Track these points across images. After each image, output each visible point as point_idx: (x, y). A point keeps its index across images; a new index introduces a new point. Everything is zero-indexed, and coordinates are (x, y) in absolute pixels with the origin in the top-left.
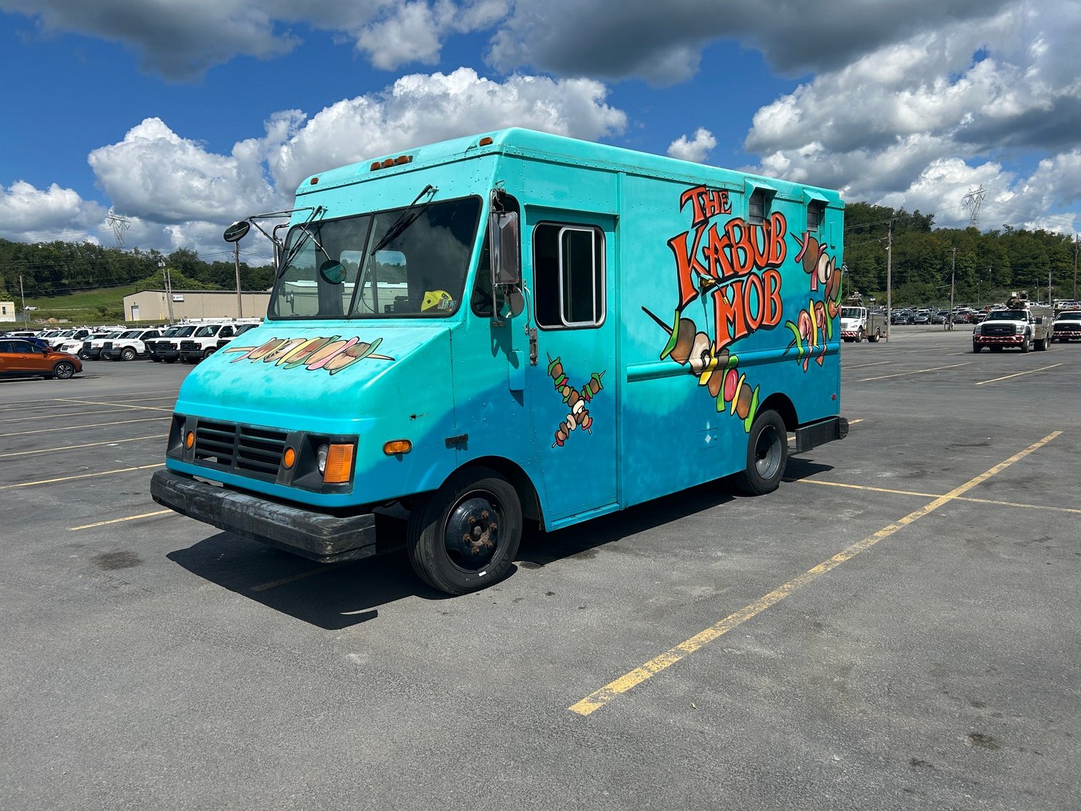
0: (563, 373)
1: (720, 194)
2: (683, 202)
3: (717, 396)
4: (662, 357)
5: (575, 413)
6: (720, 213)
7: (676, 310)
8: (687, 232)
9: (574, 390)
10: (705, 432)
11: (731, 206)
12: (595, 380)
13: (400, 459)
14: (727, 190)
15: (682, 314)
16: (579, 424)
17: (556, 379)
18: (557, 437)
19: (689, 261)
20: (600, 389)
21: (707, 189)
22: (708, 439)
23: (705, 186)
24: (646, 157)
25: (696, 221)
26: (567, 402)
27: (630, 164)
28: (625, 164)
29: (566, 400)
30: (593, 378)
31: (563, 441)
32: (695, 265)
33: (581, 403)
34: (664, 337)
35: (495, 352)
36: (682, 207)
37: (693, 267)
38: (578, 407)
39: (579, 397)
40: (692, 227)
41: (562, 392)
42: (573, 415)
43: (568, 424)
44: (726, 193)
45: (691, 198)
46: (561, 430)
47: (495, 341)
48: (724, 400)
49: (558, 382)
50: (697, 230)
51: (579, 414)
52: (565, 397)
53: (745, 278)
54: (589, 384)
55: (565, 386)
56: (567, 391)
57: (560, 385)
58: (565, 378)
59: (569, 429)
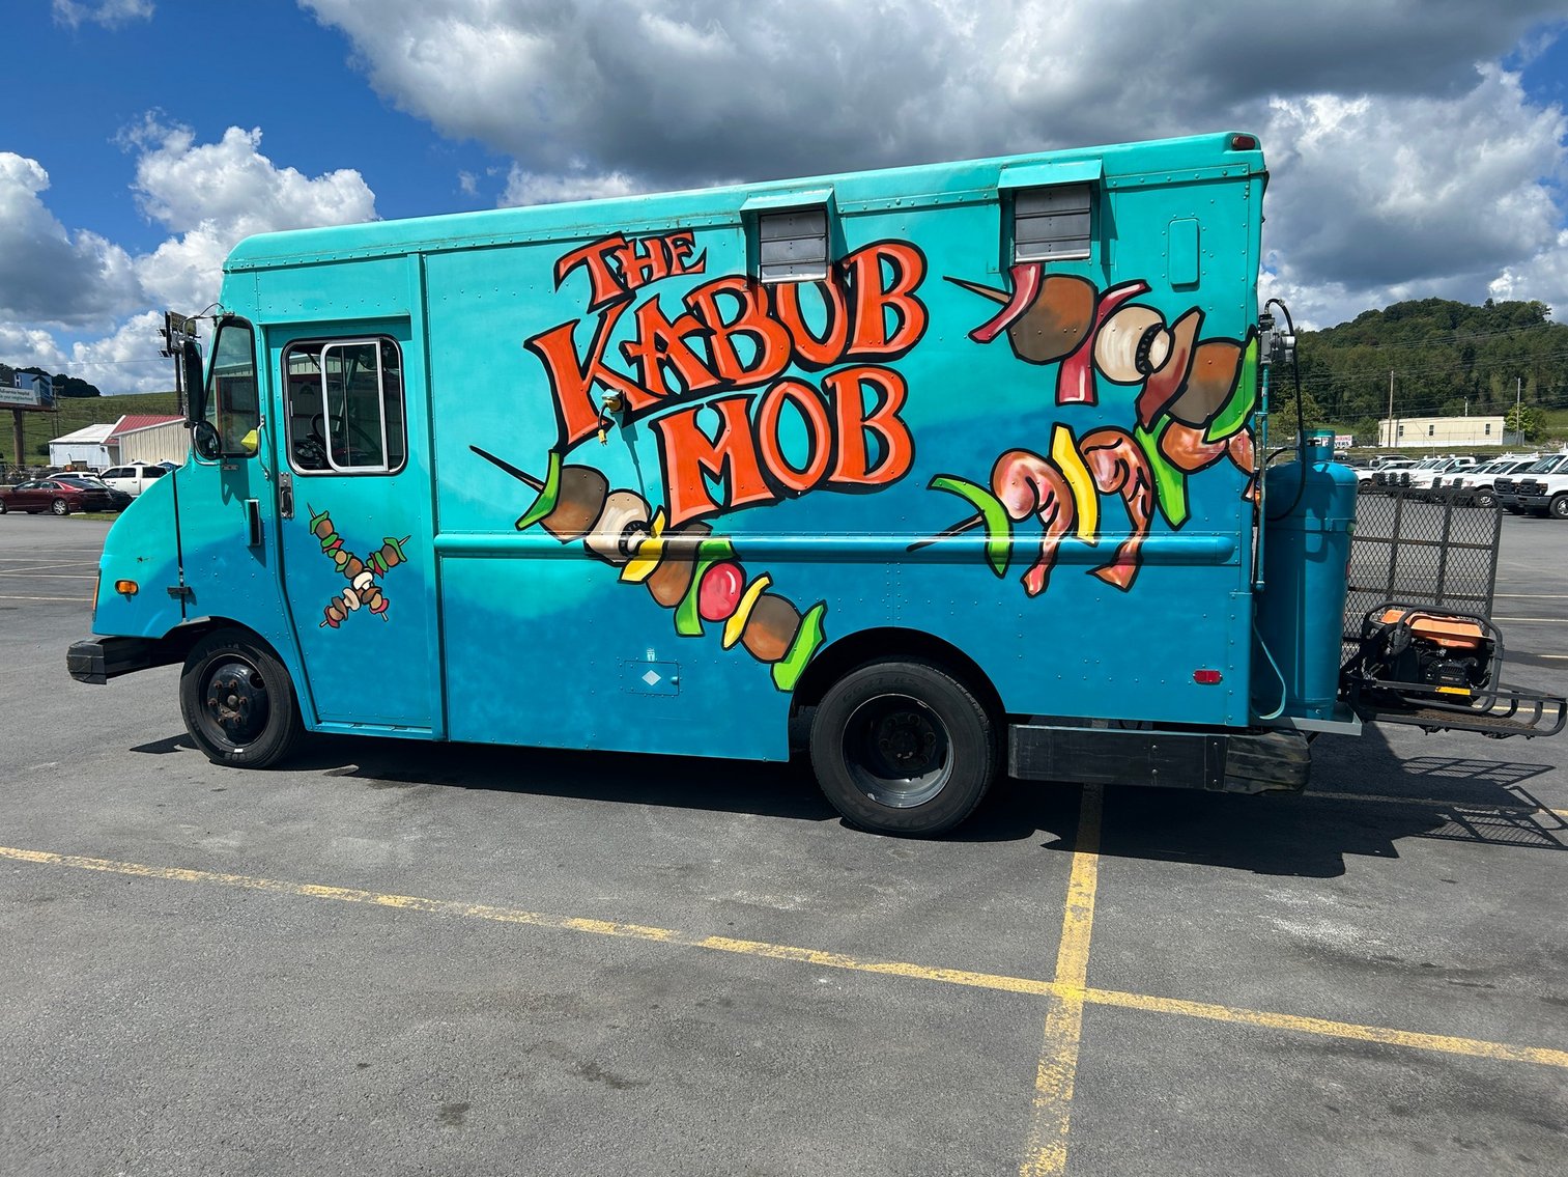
0: (333, 533)
1: (668, 241)
2: (562, 273)
3: (677, 606)
4: (521, 525)
5: (357, 586)
6: (669, 275)
7: (550, 452)
8: (577, 322)
9: (353, 557)
10: (645, 666)
11: (703, 257)
12: (387, 548)
13: (129, 599)
14: (690, 230)
15: (565, 458)
16: (365, 604)
17: (323, 540)
18: (327, 614)
19: (583, 371)
20: (400, 560)
21: (627, 239)
22: (652, 678)
23: (619, 235)
24: (472, 220)
25: (600, 299)
26: (344, 571)
27: (431, 237)
28: (422, 239)
29: (341, 568)
30: (386, 544)
31: (338, 622)
32: (599, 375)
33: (367, 576)
34: (524, 495)
35: (226, 499)
36: (558, 281)
37: (595, 379)
38: (363, 580)
39: (364, 567)
40: (589, 312)
41: (334, 557)
42: (354, 589)
43: (346, 601)
44: (688, 236)
45: (584, 261)
46: (334, 606)
47: (227, 487)
48: (700, 616)
49: (326, 543)
50: (603, 317)
51: (365, 591)
52: (338, 564)
53: (760, 391)
54: (380, 552)
55: (339, 550)
56: (341, 557)
57: (329, 548)
58: (337, 539)
59: (347, 608)
